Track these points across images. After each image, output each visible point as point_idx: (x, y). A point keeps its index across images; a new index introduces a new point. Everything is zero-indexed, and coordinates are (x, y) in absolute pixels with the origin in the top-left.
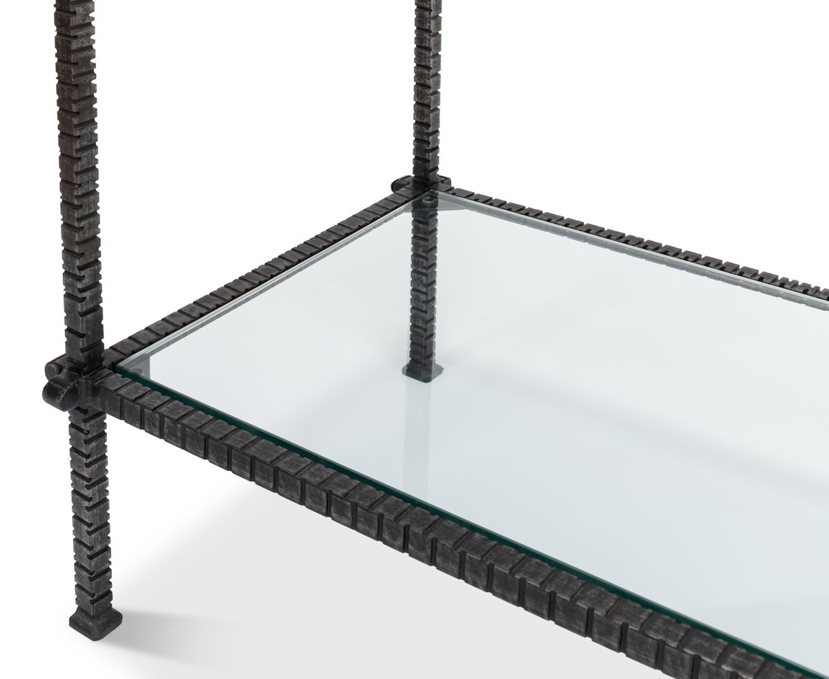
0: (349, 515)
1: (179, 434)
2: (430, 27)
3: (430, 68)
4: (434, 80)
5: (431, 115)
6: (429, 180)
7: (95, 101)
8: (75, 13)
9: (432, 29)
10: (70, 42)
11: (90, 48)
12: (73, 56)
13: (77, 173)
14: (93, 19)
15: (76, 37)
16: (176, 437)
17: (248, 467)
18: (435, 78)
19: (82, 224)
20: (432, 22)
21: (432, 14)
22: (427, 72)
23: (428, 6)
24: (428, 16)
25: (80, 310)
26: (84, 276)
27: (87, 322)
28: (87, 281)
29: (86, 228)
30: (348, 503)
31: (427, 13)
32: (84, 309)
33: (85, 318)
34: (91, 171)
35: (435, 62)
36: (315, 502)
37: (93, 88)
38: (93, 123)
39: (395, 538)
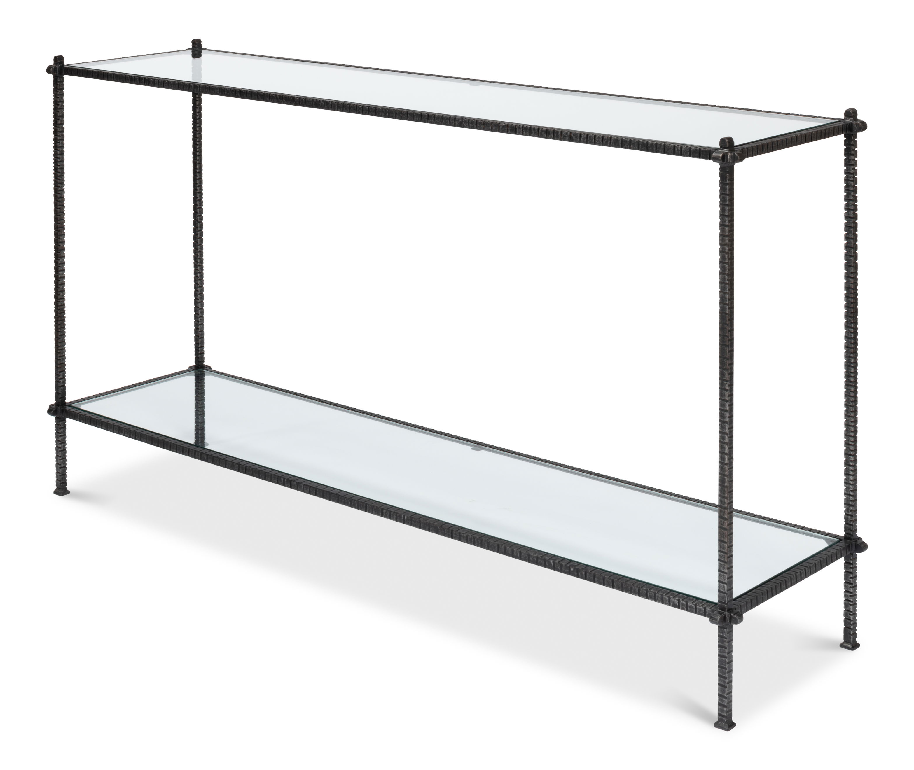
0: (123, 432)
1: (84, 419)
2: (198, 306)
3: (199, 322)
4: (201, 327)
5: (200, 340)
6: (199, 366)
7: (65, 321)
8: (59, 295)
9: (199, 306)
10: (58, 303)
11: (64, 305)
12: (59, 307)
13: (59, 343)
14: (65, 297)
15: (60, 302)
16: (83, 420)
17: (101, 425)
18: (201, 326)
19: (60, 358)
20: (199, 304)
21: (199, 301)
22: (198, 323)
23: (197, 298)
24: (198, 302)
25: (59, 385)
26: (60, 375)
27: (61, 389)
28: (61, 376)
29: (62, 360)
30: (123, 429)
31: (197, 300)
32: (60, 385)
33: (60, 388)
34: (63, 342)
35: (201, 319)
36: (116, 431)
37: (65, 317)
38: (64, 328)
39: (133, 436)
